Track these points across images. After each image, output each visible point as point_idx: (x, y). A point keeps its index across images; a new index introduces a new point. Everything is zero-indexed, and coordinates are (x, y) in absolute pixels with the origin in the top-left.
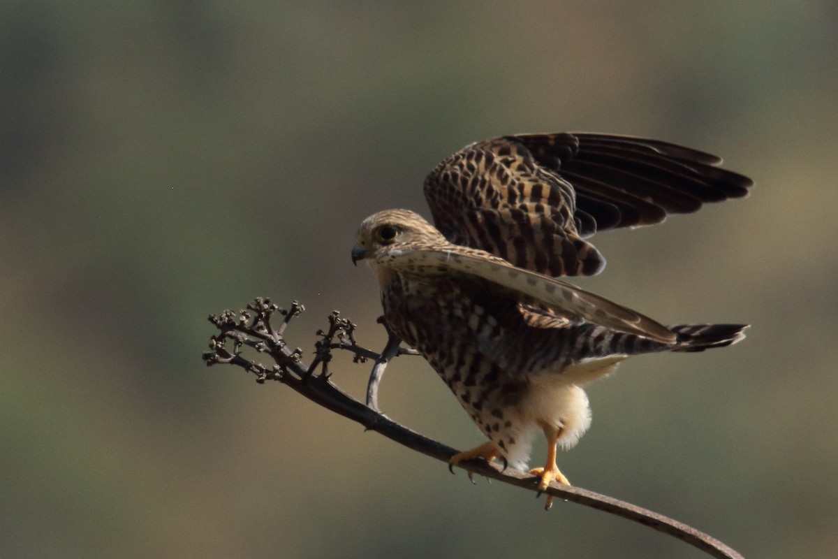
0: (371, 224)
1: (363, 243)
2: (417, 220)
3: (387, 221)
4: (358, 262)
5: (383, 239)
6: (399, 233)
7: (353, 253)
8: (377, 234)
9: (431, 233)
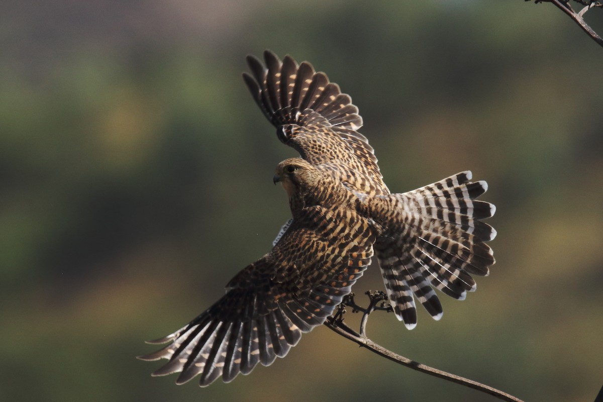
0: (282, 165)
1: (279, 174)
2: (305, 163)
3: (290, 163)
4: (276, 183)
5: (288, 172)
6: (296, 169)
7: (274, 179)
8: (285, 170)
9: (312, 169)
